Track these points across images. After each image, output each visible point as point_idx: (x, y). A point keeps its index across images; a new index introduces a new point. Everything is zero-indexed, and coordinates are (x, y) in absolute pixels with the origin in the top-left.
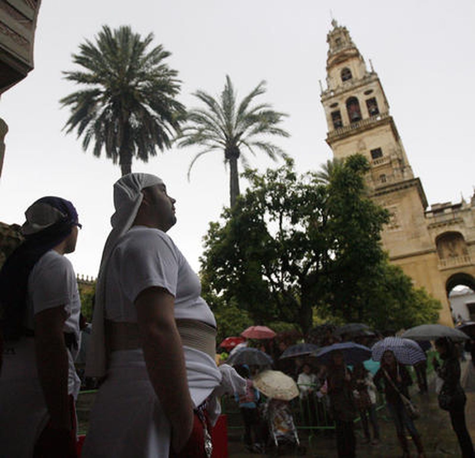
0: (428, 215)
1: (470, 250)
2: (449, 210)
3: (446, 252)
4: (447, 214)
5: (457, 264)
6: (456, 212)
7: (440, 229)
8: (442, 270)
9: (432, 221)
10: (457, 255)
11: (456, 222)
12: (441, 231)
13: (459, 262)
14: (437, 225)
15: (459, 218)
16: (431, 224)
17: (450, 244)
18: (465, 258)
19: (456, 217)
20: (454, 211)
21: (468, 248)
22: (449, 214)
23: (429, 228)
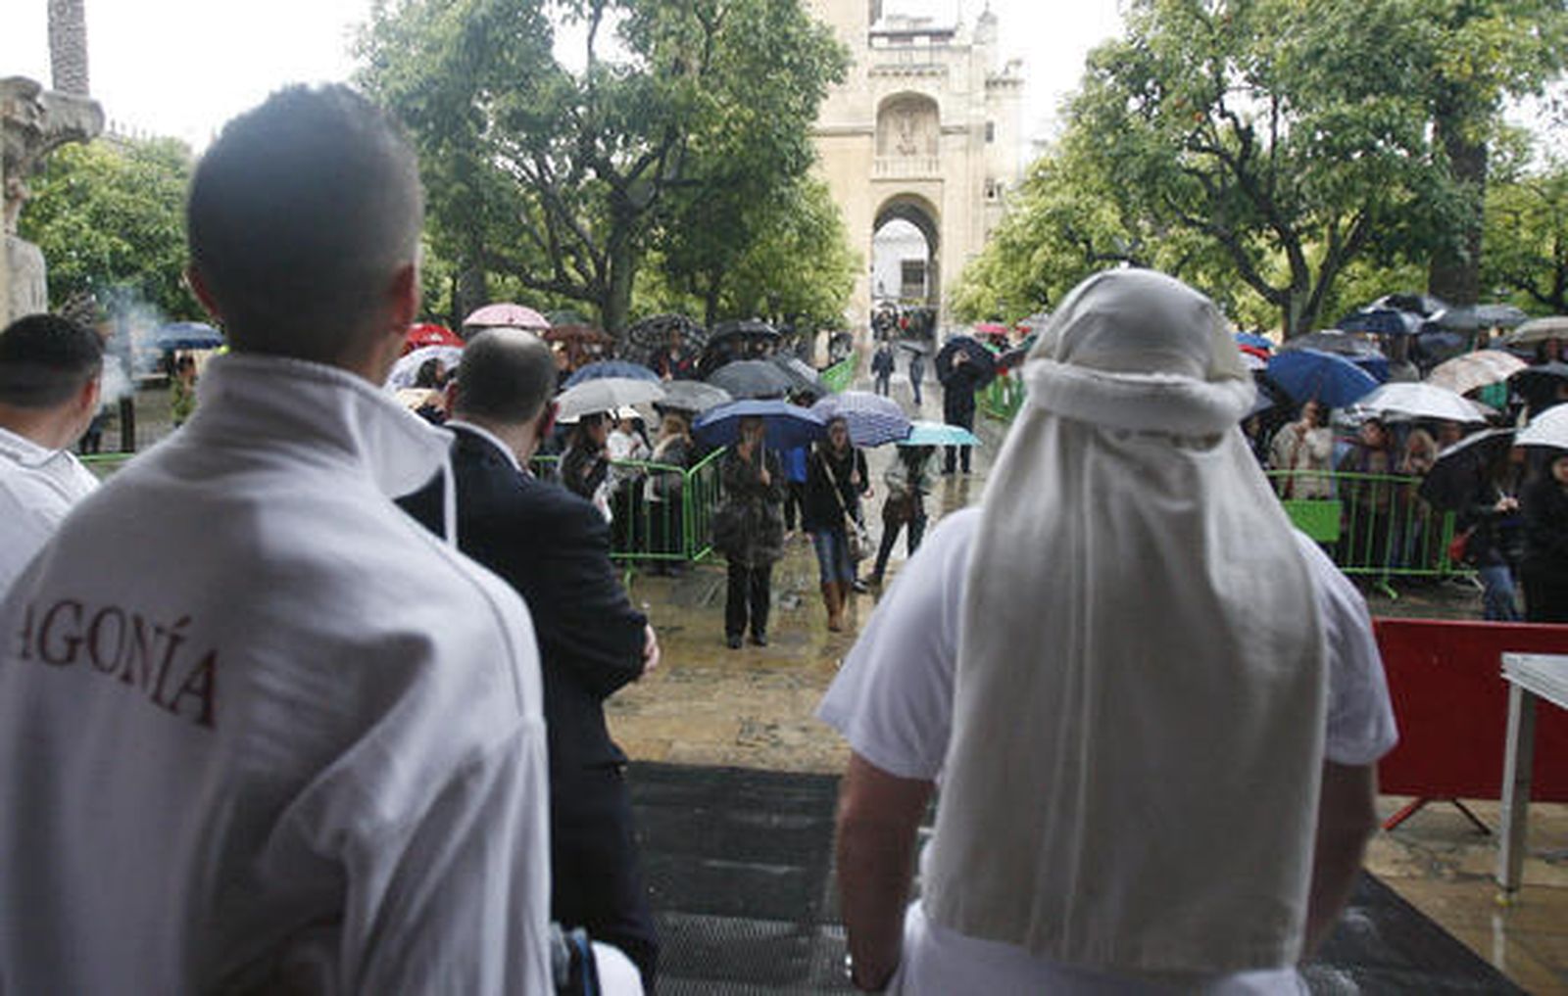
0: (876, 41)
1: (946, 143)
2: (924, 41)
3: (894, 139)
4: (917, 49)
5: (911, 174)
6: (939, 48)
7: (895, 81)
8: (874, 181)
9: (883, 59)
10: (914, 152)
11: (933, 74)
12: (898, 87)
13: (916, 169)
14: (890, 72)
15: (940, 65)
16: (880, 67)
17: (907, 123)
18: (930, 163)
19: (936, 60)
20: (935, 44)
21: (942, 139)
22: (923, 49)
23: (871, 75)
